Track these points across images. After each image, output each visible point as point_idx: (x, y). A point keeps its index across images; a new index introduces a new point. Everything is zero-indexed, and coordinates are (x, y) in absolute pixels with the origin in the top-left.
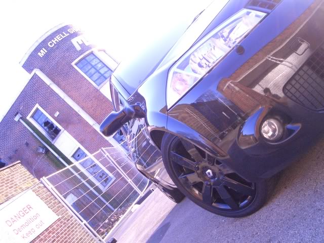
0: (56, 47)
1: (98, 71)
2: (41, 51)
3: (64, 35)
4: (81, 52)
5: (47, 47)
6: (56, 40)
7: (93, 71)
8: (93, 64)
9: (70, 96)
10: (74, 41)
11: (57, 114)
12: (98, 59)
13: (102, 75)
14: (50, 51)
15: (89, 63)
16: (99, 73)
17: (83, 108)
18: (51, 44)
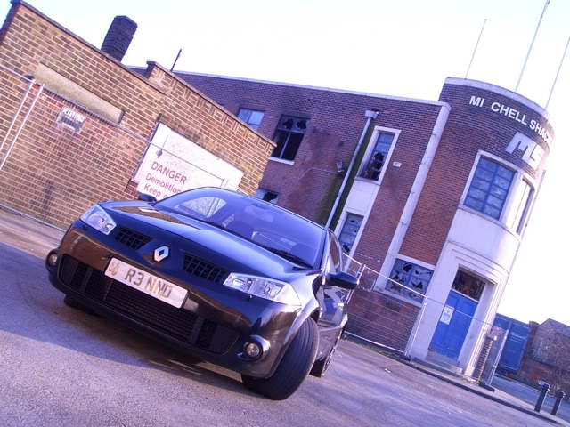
0: (496, 116)
1: (488, 193)
2: (479, 99)
3: (520, 118)
4: (507, 156)
5: (488, 103)
6: (507, 111)
7: (485, 186)
8: (497, 182)
9: (431, 170)
10: (519, 137)
11: (399, 165)
12: (510, 185)
13: (485, 202)
14: (484, 111)
15: (495, 175)
16: (487, 197)
17: (421, 196)
18: (496, 107)
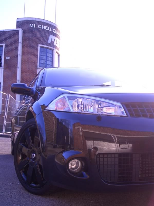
0: (40, 30)
1: (46, 60)
2: (33, 25)
3: (50, 29)
4: (49, 44)
5: (37, 26)
6: (44, 27)
7: (44, 58)
8: (48, 55)
9: (22, 57)
10: (51, 37)
11: (9, 58)
12: (52, 56)
13: (46, 64)
14: (36, 29)
15: (47, 53)
16: (46, 62)
17: (22, 68)
18: (40, 26)
